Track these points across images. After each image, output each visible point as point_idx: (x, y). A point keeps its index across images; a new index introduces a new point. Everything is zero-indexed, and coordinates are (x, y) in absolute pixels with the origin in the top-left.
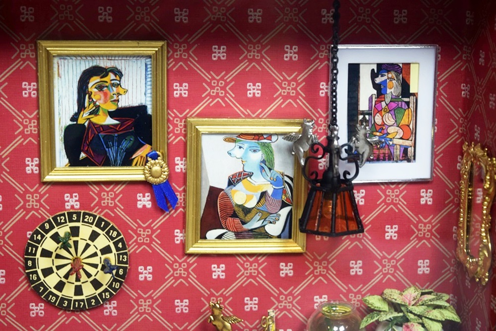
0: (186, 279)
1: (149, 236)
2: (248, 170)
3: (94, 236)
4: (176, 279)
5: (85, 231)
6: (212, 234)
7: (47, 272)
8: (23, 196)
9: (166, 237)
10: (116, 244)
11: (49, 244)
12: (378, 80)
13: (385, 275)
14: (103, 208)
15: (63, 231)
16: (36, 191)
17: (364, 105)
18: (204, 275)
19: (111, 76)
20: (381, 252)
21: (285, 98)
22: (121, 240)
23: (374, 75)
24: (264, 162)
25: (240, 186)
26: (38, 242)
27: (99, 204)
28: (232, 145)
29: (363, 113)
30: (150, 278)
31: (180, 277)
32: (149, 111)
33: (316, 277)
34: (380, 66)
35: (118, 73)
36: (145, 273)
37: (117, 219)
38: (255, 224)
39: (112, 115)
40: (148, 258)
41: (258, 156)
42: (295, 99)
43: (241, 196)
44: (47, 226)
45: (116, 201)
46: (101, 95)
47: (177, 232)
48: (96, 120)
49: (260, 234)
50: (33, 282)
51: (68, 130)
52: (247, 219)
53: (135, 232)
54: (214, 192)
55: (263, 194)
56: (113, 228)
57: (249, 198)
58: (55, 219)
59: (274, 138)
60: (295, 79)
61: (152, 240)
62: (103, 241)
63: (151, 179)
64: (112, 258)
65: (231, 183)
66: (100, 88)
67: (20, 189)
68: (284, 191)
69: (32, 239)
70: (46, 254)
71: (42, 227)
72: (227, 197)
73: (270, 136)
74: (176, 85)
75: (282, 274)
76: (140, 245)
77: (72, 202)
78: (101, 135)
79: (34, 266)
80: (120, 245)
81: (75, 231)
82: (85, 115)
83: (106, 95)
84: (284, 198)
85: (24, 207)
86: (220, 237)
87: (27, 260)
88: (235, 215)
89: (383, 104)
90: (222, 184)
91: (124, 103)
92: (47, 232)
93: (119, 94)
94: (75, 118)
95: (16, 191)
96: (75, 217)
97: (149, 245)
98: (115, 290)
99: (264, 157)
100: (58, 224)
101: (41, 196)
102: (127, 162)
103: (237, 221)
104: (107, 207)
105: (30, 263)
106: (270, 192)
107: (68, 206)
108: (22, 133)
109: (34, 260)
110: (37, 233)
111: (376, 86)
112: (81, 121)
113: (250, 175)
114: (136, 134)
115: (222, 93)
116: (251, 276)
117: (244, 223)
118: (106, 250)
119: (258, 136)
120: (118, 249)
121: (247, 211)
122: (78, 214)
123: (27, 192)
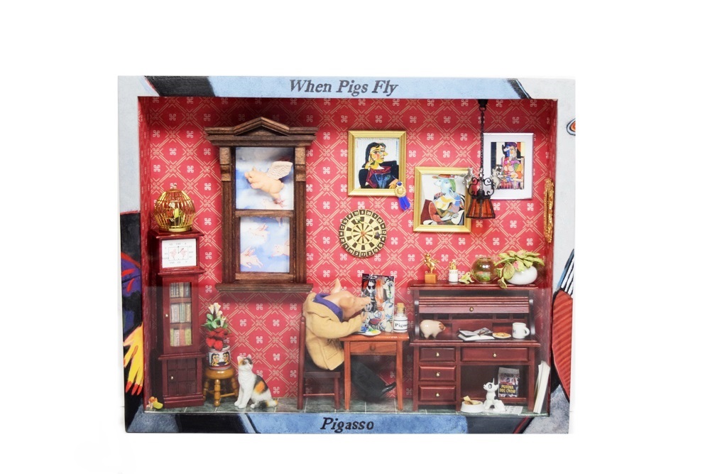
0: (413, 244)
1: (397, 223)
2: (443, 192)
3: (371, 221)
4: (409, 244)
5: (367, 219)
6: (426, 222)
7: (349, 238)
8: (339, 203)
9: (405, 224)
10: (381, 225)
11: (350, 225)
12: (505, 150)
13: (511, 245)
14: (375, 209)
15: (357, 218)
16: (345, 200)
17: (498, 162)
18: (422, 243)
19: (381, 147)
20: (509, 234)
21: (461, 158)
22: (384, 224)
23: (503, 148)
24: (451, 188)
25: (439, 199)
26: (345, 224)
27: (373, 207)
28: (436, 180)
29: (498, 166)
30: (396, 243)
31: (411, 243)
32: (398, 164)
33: (476, 245)
34: (506, 143)
35: (383, 145)
36: (394, 241)
37: (382, 214)
38: (446, 218)
39: (381, 165)
40: (395, 234)
41: (448, 185)
42: (466, 158)
43: (440, 204)
44: (350, 216)
45: (382, 205)
46: (376, 155)
47: (410, 222)
48: (373, 167)
49: (449, 223)
50: (343, 243)
51: (361, 172)
52: (443, 215)
53: (390, 220)
54: (427, 202)
55: (451, 204)
56: (380, 218)
57: (444, 205)
58: (353, 213)
59: (456, 177)
60: (465, 149)
61: (398, 225)
62: (375, 224)
63: (398, 195)
64: (380, 231)
65: (435, 198)
66: (376, 152)
67: (338, 199)
68: (461, 203)
69: (343, 222)
70: (349, 229)
71: (348, 217)
72: (433, 204)
73: (454, 176)
74: (410, 152)
75: (460, 243)
76: (392, 227)
77: (361, 205)
78: (376, 174)
79: (343, 235)
80: (383, 226)
81: (362, 219)
82: (368, 165)
83: (378, 156)
84: (461, 206)
85: (339, 207)
86: (430, 224)
87: (340, 232)
88: (437, 214)
89: (508, 162)
90: (431, 198)
91: (387, 159)
92: (350, 219)
93: (384, 155)
94: (364, 166)
95: (336, 200)
96: (362, 212)
97: (396, 227)
98: (380, 248)
99: (451, 186)
100: (355, 215)
101: (348, 203)
102: (387, 187)
103: (438, 216)
104: (377, 208)
105: (341, 234)
106: (454, 203)
107: (359, 208)
108: (340, 173)
109: (343, 232)
110: (345, 219)
111: (505, 153)
112: (366, 168)
113: (444, 194)
114: (392, 174)
115: (431, 155)
116: (444, 244)
117: (441, 217)
118: (377, 228)
119: (448, 176)
120: (382, 228)
121: (443, 212)
122: (364, 211)
123: (341, 200)
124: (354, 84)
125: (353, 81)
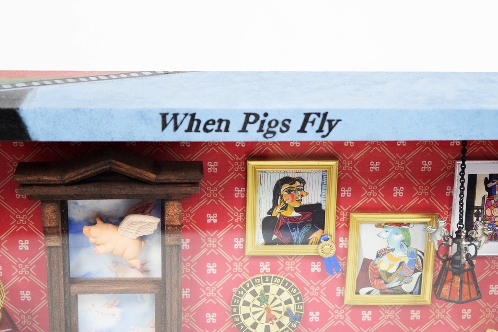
0: (343, 320)
1: (318, 291)
2: (391, 247)
3: (280, 292)
4: (336, 320)
5: (274, 289)
6: (363, 291)
7: (246, 316)
8: (231, 264)
9: (330, 293)
10: (296, 298)
11: (248, 297)
12: (489, 185)
13: (487, 319)
14: (287, 272)
15: (259, 289)
16: (241, 260)
17: (478, 202)
18: (357, 320)
19: (298, 183)
20: (485, 303)
21: (420, 197)
22: (299, 295)
23: (486, 181)
24: (403, 241)
25: (385, 258)
26: (241, 296)
27: (284, 269)
28: (381, 230)
29: (477, 208)
30: (317, 319)
31: (339, 319)
32: (323, 207)
33: (437, 320)
34: (490, 175)
35: (302, 181)
36: (314, 316)
37: (296, 280)
38: (394, 284)
39: (297, 210)
40: (315, 306)
41: (399, 238)
42: (427, 198)
43: (385, 265)
44: (248, 285)
45: (296, 267)
46: (290, 196)
47: (338, 289)
48: (285, 213)
50: (236, 322)
51: (266, 221)
52: (389, 280)
53: (308, 288)
54: (366, 262)
55: (402, 263)
56: (294, 287)
57: (391, 266)
58: (253, 280)
59: (411, 226)
60: (428, 184)
61: (320, 294)
62: (286, 295)
64: (292, 307)
65: (378, 256)
66: (289, 191)
67: (228, 258)
68: (417, 262)
69: (237, 294)
70: (246, 304)
71: (244, 286)
72: (375, 265)
73: (408, 224)
74: (343, 189)
75: (412, 318)
76: (311, 297)
77: (265, 267)
78: (288, 223)
79: (237, 312)
80: (298, 298)
81: (267, 289)
82: (278, 209)
83: (293, 196)
84: (416, 266)
85: (231, 271)
86: (368, 293)
87: (233, 307)
88: (380, 278)
89: (493, 201)
90: (372, 257)
91: (306, 201)
92: (247, 289)
93: (302, 196)
94: (270, 212)
95: (226, 261)
96: (267, 279)
97: (318, 297)
98: (293, 328)
99: (404, 238)
100: (255, 284)
101: (244, 264)
102: (305, 242)
103: (382, 281)
104: (290, 271)
105: (234, 310)
106: (407, 261)
107: (262, 271)
108: (233, 221)
109: (237, 308)
110: (241, 289)
111: (487, 189)
112: (274, 214)
113: (393, 250)
114: (313, 223)
115: (375, 194)
116: (389, 319)
117: (386, 283)
118: (288, 302)
119: (400, 225)
120: (296, 301)
121: (389, 275)
122: (270, 277)
123: (234, 261)
124: (268, 119)
125: (266, 115)
